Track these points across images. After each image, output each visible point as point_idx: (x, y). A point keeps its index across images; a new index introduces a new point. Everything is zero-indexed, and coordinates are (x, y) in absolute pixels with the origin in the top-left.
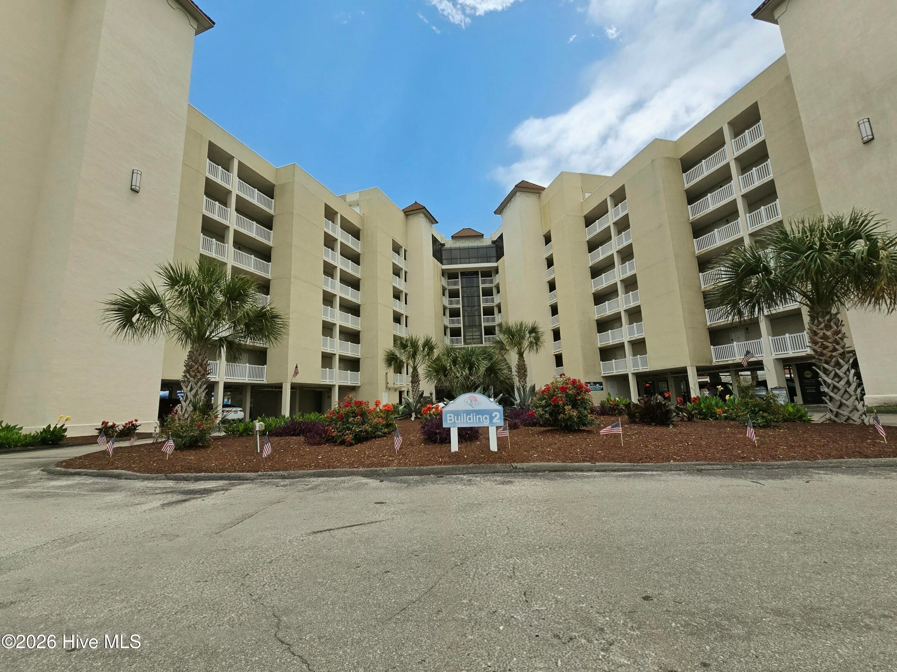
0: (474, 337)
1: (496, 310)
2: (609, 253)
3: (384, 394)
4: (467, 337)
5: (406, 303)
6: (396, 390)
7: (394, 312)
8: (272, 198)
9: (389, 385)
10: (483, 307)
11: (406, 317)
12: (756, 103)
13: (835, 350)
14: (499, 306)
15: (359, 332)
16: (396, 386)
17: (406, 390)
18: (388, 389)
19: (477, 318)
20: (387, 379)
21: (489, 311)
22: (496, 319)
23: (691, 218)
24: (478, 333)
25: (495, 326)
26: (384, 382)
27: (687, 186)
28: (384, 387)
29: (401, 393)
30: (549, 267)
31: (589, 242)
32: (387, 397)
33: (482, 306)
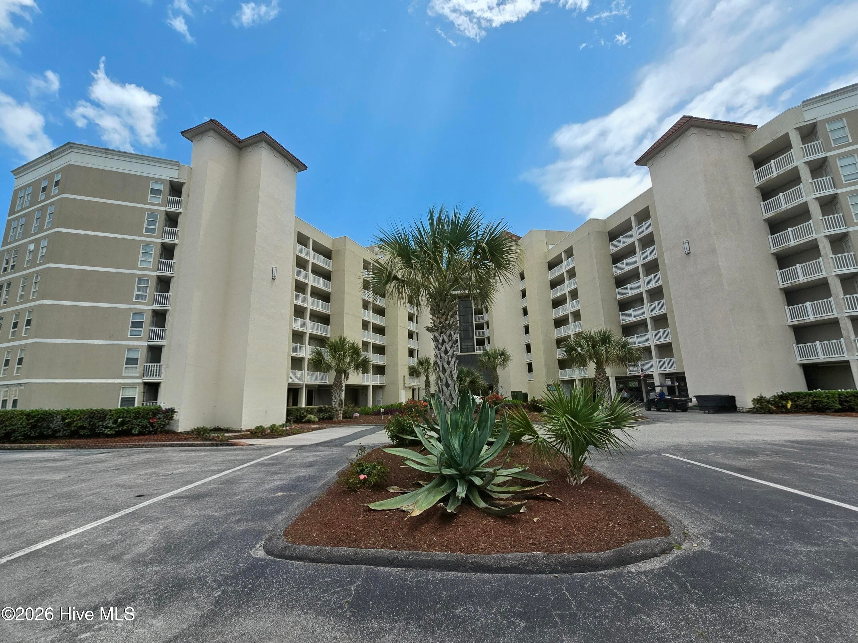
0: (468, 347)
1: (485, 326)
2: (563, 292)
3: (402, 391)
4: (463, 347)
5: (417, 323)
6: (410, 388)
7: (409, 330)
8: (331, 259)
9: (406, 385)
10: (476, 324)
11: (417, 333)
12: (648, 206)
13: (601, 383)
14: (487, 323)
15: (384, 346)
16: (411, 385)
17: (417, 388)
18: (405, 388)
19: (470, 332)
20: (404, 381)
21: (480, 327)
22: (486, 334)
23: (615, 274)
24: (471, 344)
25: (484, 338)
26: (402, 383)
27: (612, 251)
28: (402, 386)
29: (414, 390)
30: (523, 298)
31: (551, 282)
32: (404, 393)
33: (474, 322)
